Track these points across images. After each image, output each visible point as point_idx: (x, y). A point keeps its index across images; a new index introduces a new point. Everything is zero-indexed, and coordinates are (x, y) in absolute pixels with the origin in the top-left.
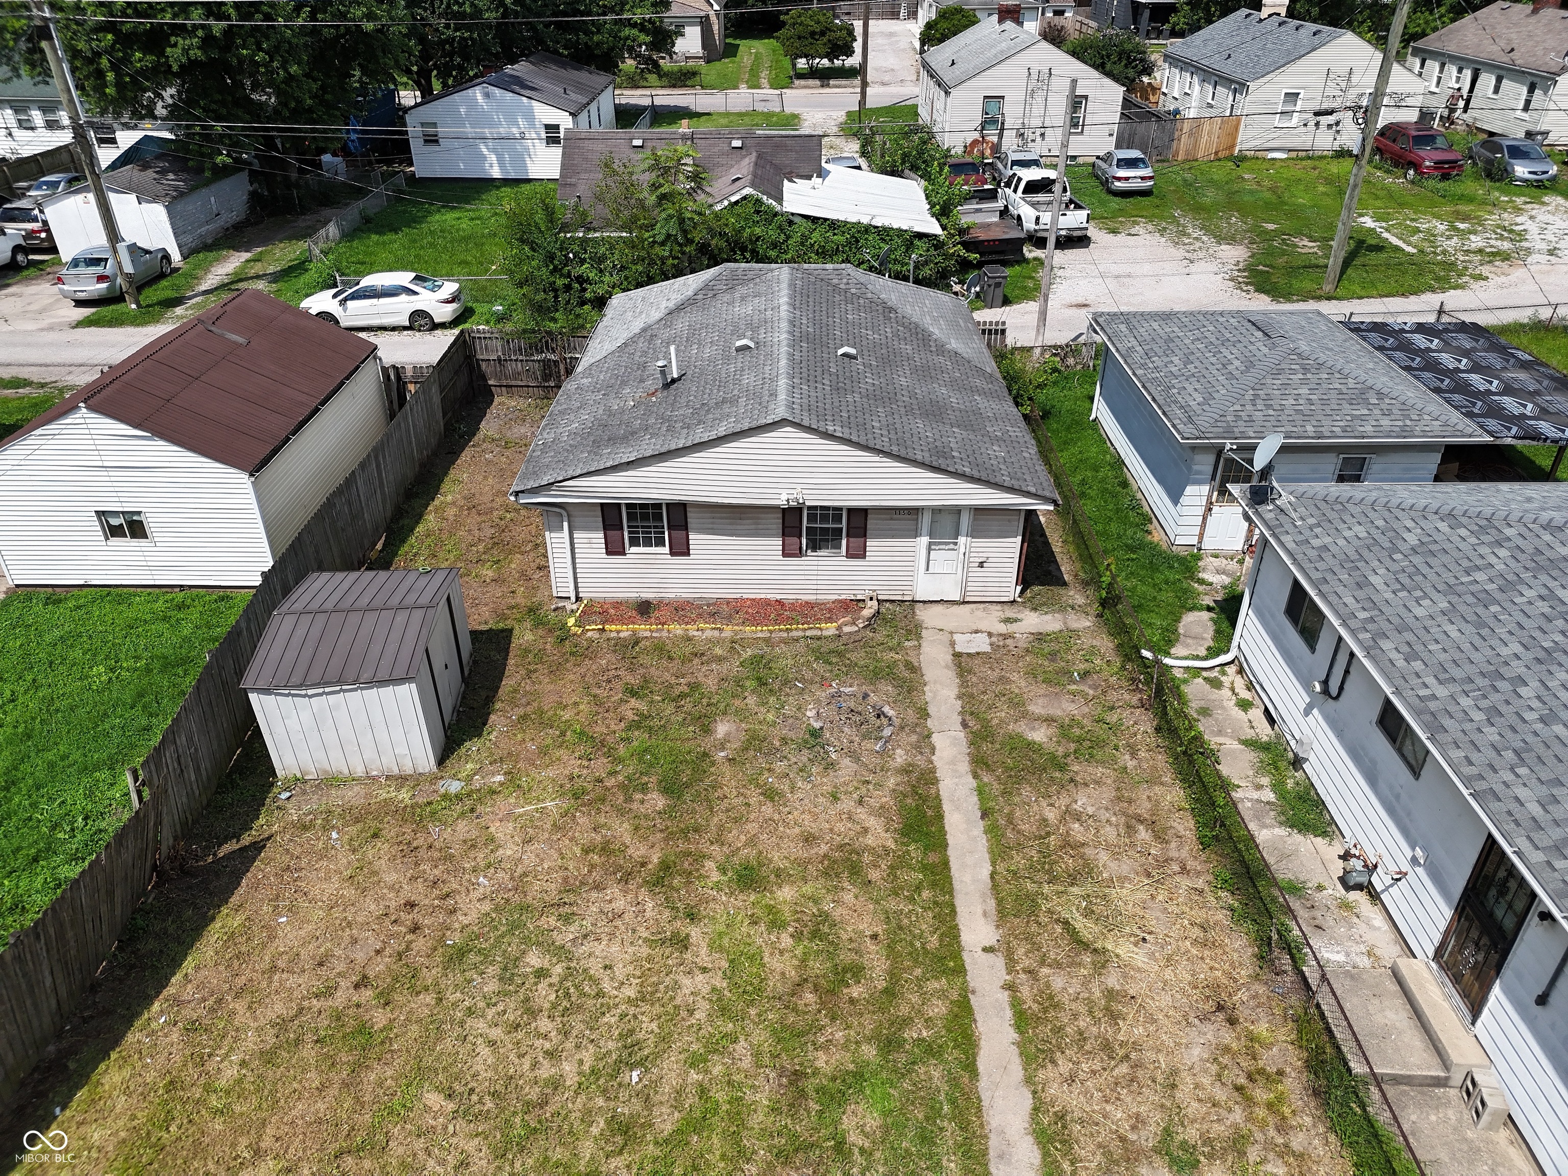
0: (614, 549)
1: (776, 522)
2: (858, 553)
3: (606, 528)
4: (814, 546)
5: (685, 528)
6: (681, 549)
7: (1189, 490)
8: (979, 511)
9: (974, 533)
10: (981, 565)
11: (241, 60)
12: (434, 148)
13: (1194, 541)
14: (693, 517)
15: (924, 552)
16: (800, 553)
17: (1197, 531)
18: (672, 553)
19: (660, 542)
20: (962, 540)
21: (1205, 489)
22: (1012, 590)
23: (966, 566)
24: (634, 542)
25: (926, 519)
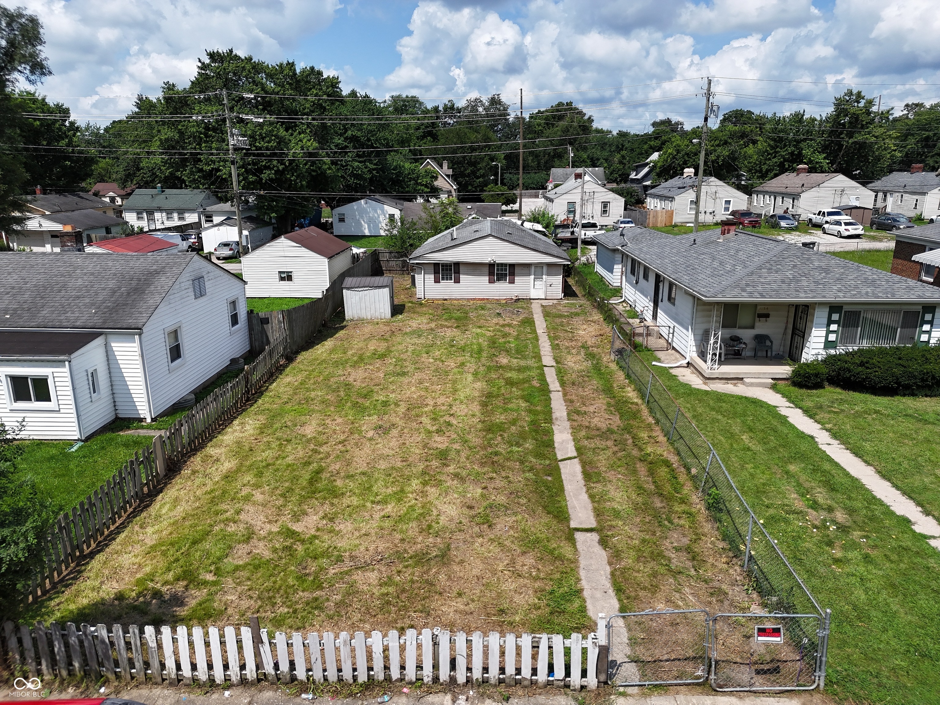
0: (437, 281)
1: (486, 270)
2: (512, 282)
3: (435, 273)
4: (498, 280)
5: (459, 273)
6: (457, 281)
7: (615, 267)
8: (549, 265)
9: (548, 274)
10: (550, 286)
11: (286, 179)
12: (343, 223)
13: (619, 285)
14: (462, 268)
15: (532, 281)
16: (494, 282)
17: (619, 281)
18: (455, 282)
19: (451, 279)
20: (544, 277)
21: (620, 266)
22: (561, 295)
23: (546, 287)
24: (443, 279)
25: (533, 269)
